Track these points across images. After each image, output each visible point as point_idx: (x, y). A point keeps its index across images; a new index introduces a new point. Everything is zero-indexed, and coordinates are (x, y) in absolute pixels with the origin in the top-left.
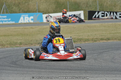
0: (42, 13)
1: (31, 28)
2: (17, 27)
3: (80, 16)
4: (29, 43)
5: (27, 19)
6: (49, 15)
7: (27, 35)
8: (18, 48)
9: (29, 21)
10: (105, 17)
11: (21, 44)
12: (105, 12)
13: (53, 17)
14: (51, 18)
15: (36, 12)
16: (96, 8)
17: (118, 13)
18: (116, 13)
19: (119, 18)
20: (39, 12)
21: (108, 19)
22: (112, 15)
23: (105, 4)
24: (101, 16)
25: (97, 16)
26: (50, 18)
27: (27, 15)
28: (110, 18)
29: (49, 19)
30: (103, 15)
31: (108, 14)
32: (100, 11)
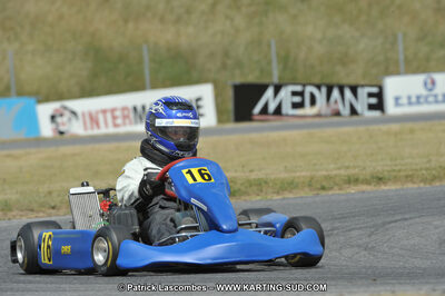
0: (32, 101)
1: (8, 156)
3: (198, 107)
4: (42, 205)
6: (65, 108)
10: (308, 110)
11: (10, 210)
12: (304, 85)
13: (83, 115)
14: (74, 121)
15: (7, 96)
16: (262, 71)
17: (363, 92)
18: (354, 90)
19: (367, 113)
20: (20, 94)
21: (319, 115)
22: (336, 102)
23: (302, 55)
24: (290, 105)
25: (272, 107)
26: (70, 120)
28: (329, 111)
29: (63, 124)
30: (297, 99)
31: (321, 96)
32: (286, 84)
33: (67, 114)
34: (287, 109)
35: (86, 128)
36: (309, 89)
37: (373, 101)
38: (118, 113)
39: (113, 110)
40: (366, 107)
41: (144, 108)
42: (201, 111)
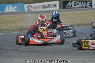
0: (23, 4)
2: (3, 16)
3: (56, 5)
5: (11, 9)
6: (30, 5)
7: (11, 22)
8: (3, 34)
9: (13, 10)
10: (77, 6)
11: (6, 31)
12: (76, 1)
13: (33, 7)
14: (31, 8)
15: (19, 3)
17: (88, 3)
18: (86, 2)
19: (89, 7)
21: (79, 7)
22: (83, 5)
25: (70, 5)
27: (11, 6)
28: (81, 6)
29: (29, 8)
30: (75, 4)
31: (80, 4)
32: (73, 1)
33: (30, 6)
34: (73, 6)
35: (34, 9)
36: (77, 2)
37: (90, 4)
38: (40, 6)
39: (39, 6)
40: (88, 6)
41: (45, 5)
42: (56, 6)
